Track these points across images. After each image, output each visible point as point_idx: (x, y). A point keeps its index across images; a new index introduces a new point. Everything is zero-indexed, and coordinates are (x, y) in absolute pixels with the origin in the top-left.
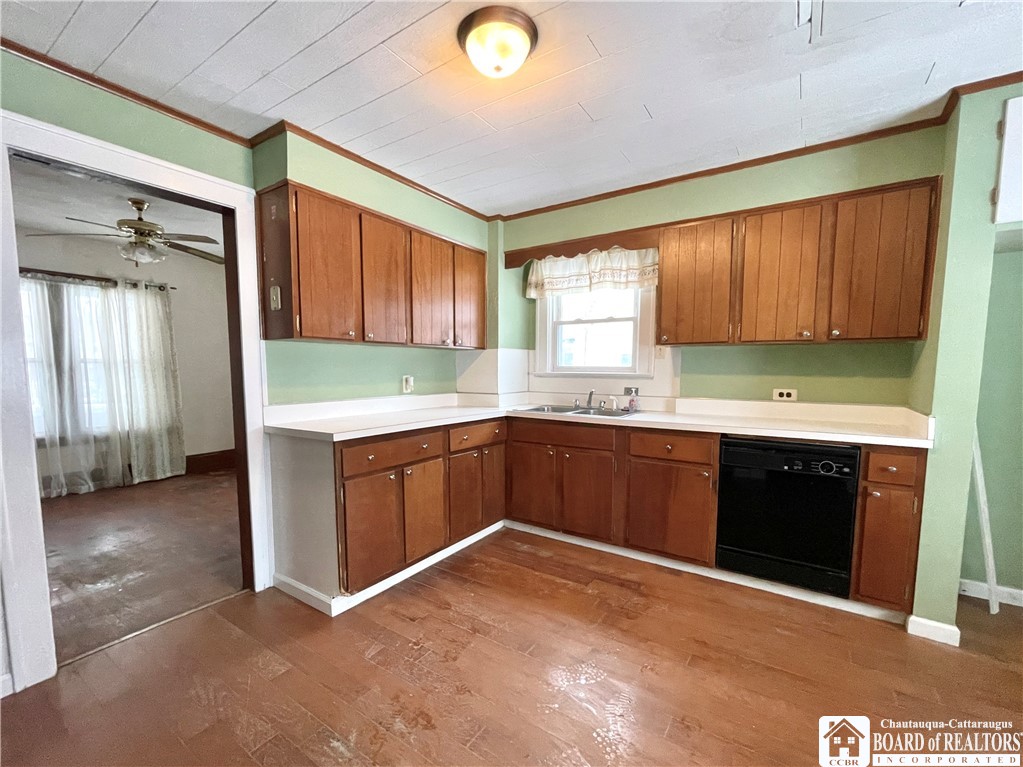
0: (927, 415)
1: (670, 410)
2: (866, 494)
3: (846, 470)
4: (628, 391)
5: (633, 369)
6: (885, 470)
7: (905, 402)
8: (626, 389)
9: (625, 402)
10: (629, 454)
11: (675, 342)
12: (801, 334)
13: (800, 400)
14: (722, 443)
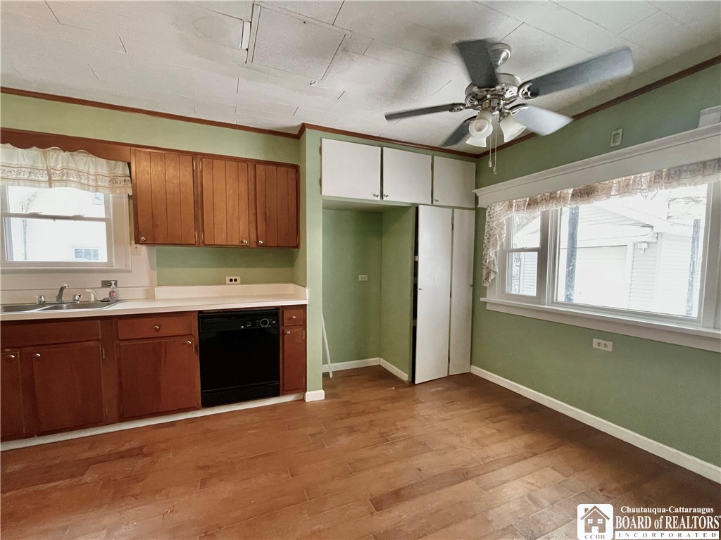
0: (305, 287)
1: (150, 297)
2: (284, 333)
3: (274, 322)
4: (106, 284)
5: (109, 263)
6: (291, 318)
7: (292, 280)
8: (103, 282)
9: (104, 293)
10: (118, 339)
11: (151, 242)
12: (242, 242)
13: (242, 283)
14: (199, 317)
